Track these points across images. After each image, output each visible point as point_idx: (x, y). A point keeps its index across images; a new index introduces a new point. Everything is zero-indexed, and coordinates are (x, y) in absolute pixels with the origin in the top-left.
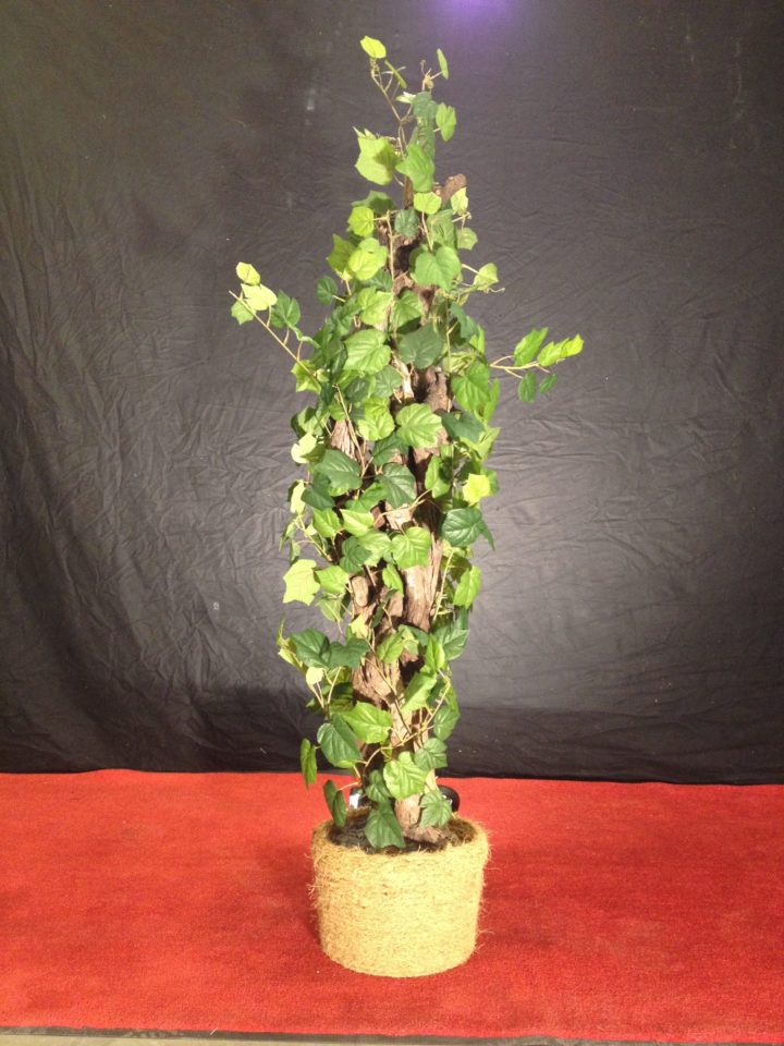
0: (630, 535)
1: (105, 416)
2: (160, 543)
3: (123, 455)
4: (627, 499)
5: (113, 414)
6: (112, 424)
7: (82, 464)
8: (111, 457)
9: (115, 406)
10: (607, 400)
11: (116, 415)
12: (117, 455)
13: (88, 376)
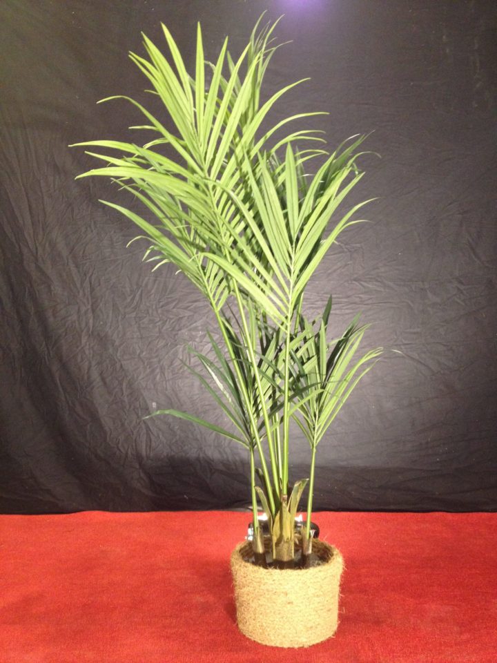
0: (418, 354)
1: (81, 286)
2: (118, 366)
3: (93, 311)
4: (415, 330)
5: (86, 284)
6: (86, 291)
7: (68, 317)
8: (86, 312)
9: (88, 279)
10: (400, 267)
11: (89, 285)
12: (90, 311)
13: (70, 261)
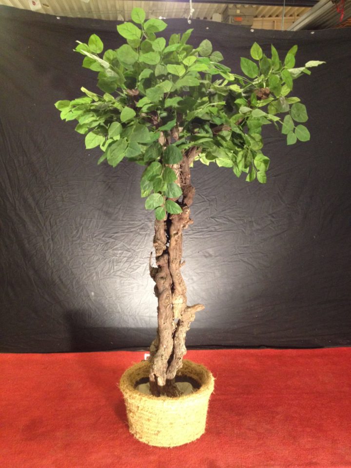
0: (247, 259)
1: (45, 224)
2: (70, 272)
3: (53, 240)
4: (246, 245)
6: (48, 228)
7: (37, 244)
8: (49, 240)
9: (48, 221)
10: (238, 209)
11: (49, 224)
12: (51, 239)
13: (37, 210)
